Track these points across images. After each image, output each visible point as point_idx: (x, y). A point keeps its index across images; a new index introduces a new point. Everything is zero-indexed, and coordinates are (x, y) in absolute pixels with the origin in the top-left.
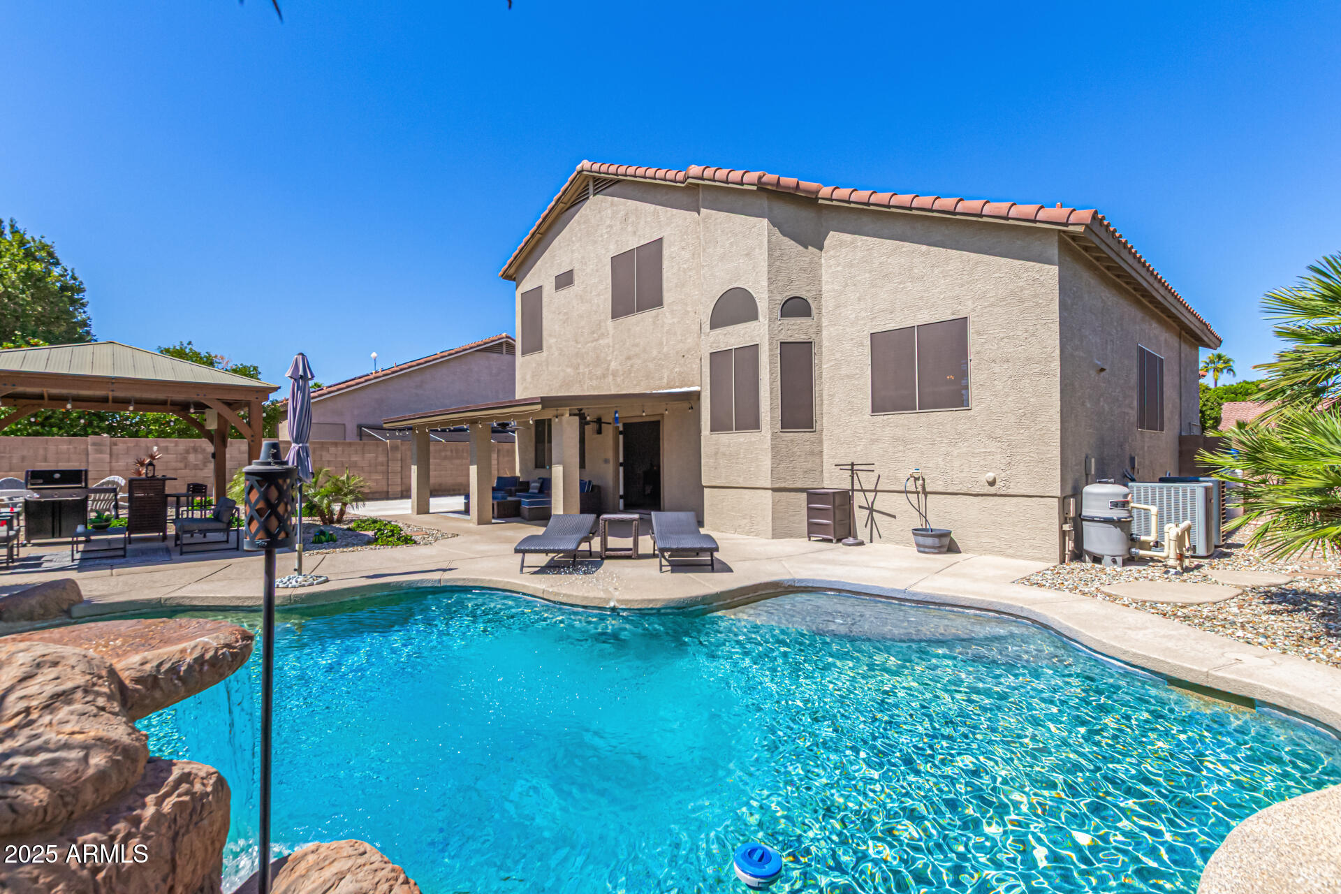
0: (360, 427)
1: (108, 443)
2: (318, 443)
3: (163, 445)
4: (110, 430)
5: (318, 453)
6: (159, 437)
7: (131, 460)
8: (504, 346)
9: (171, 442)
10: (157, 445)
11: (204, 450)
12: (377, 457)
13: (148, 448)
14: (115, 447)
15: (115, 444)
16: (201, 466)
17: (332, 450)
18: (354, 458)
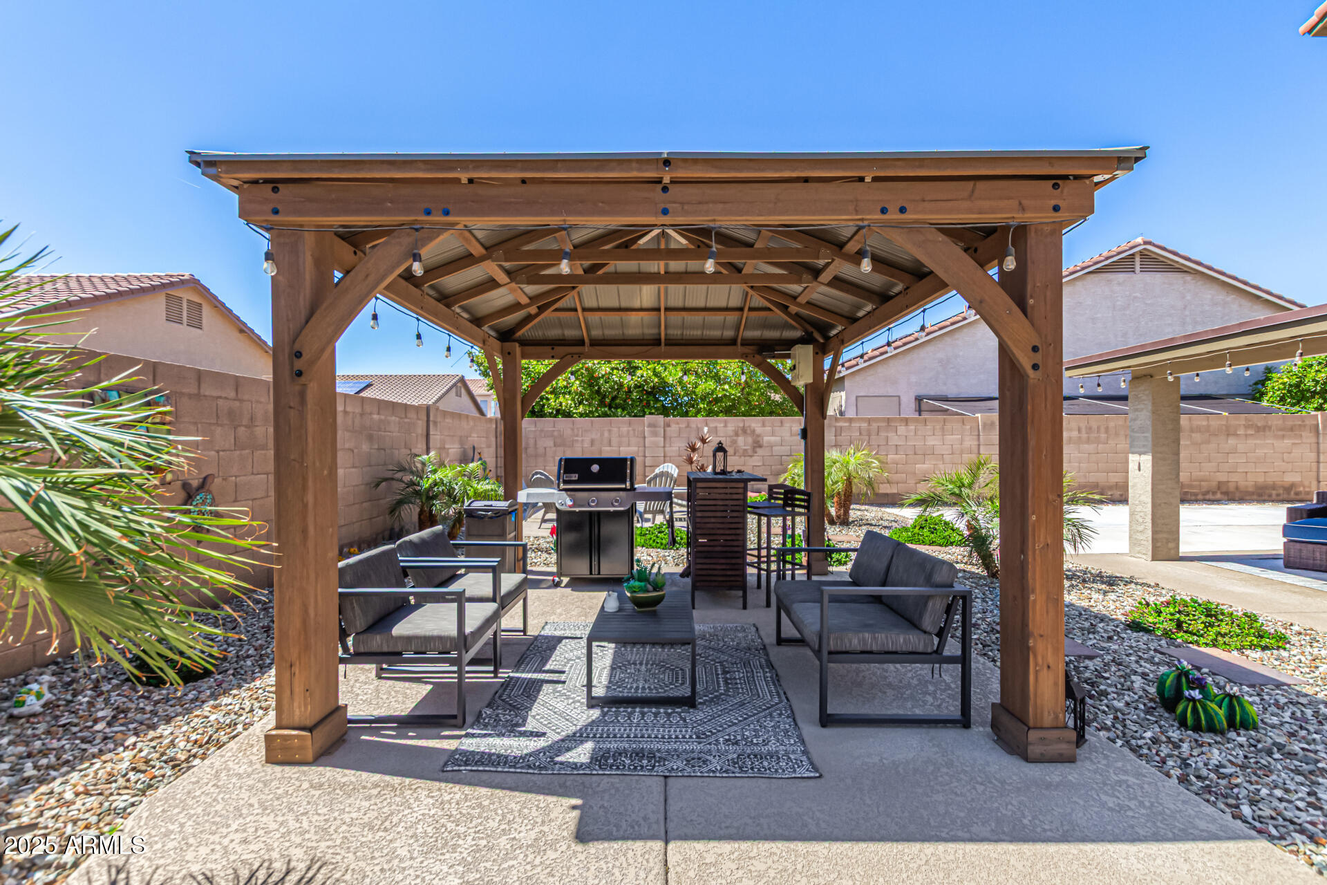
0: (919, 399)
1: (662, 424)
2: (883, 420)
3: (712, 425)
4: (665, 411)
5: (883, 434)
6: (707, 416)
7: (683, 444)
8: (1138, 259)
9: (720, 421)
10: (707, 425)
11: (754, 431)
12: (962, 440)
13: (699, 429)
14: (668, 429)
15: (669, 426)
16: (750, 452)
17: (902, 429)
18: (931, 441)
